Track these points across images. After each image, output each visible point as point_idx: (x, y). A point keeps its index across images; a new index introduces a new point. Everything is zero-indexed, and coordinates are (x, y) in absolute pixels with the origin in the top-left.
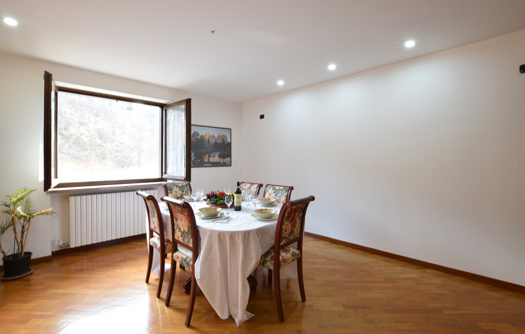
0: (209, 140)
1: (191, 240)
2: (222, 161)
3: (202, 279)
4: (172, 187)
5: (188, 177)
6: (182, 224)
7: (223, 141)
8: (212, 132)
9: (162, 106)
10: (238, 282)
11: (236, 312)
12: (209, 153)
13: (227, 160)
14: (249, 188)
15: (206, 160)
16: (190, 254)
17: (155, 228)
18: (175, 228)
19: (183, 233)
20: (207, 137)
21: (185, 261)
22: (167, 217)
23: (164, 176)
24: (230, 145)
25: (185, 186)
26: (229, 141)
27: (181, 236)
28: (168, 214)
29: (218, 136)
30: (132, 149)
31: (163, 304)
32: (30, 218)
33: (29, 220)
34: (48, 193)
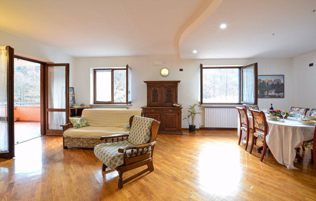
0: (268, 82)
1: (264, 127)
2: (277, 94)
3: (269, 143)
4: (248, 107)
5: (256, 103)
6: (259, 120)
7: (278, 83)
8: (269, 78)
9: (240, 68)
10: (289, 150)
11: (287, 163)
12: (268, 90)
13: (281, 94)
14: (298, 110)
15: (266, 94)
16: (263, 134)
17: (244, 122)
18: (255, 122)
19: (259, 124)
20: (267, 81)
21: (260, 136)
22: (250, 118)
23: (241, 102)
24: (283, 85)
25: (255, 107)
26: (282, 82)
27: (258, 126)
28: (252, 117)
29: (274, 80)
30: (210, 88)
31: (249, 153)
32: (195, 114)
33: (195, 115)
34: (199, 106)
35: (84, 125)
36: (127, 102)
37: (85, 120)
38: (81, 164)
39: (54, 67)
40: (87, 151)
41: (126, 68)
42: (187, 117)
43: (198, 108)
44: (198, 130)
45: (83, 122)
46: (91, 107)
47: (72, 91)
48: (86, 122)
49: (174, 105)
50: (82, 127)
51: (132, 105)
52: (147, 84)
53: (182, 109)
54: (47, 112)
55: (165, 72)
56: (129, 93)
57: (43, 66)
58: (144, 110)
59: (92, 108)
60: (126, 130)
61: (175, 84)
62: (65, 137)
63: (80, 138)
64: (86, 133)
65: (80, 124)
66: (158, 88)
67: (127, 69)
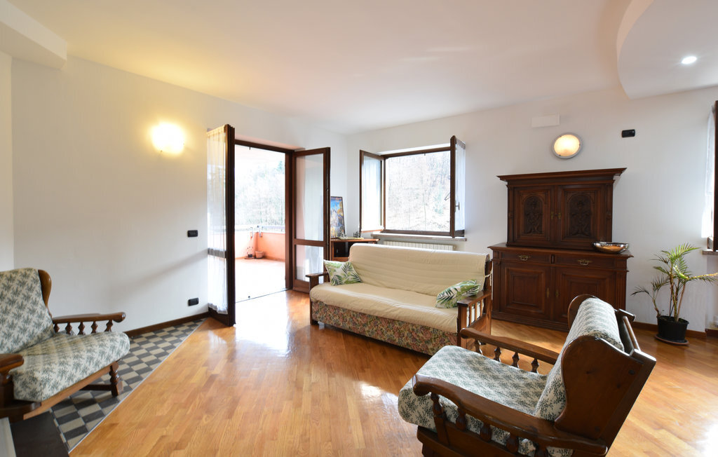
32: (686, 281)
33: (684, 283)
34: (704, 253)
35: (350, 278)
36: (453, 232)
37: (353, 269)
38: (330, 368)
39: (307, 157)
40: (350, 339)
41: (448, 145)
42: (650, 288)
43: (704, 260)
44: (696, 335)
45: (348, 272)
46: (376, 239)
47: (339, 206)
48: (355, 272)
49: (598, 245)
50: (347, 282)
51: (466, 240)
52: (507, 183)
53: (628, 260)
54: (295, 246)
55: (567, 145)
56: (457, 208)
57: (288, 157)
58: (497, 254)
59: (376, 243)
60: (439, 305)
61: (605, 180)
62: (313, 300)
63: (338, 308)
64: (349, 297)
65: (342, 276)
66: (541, 195)
67: (452, 149)
